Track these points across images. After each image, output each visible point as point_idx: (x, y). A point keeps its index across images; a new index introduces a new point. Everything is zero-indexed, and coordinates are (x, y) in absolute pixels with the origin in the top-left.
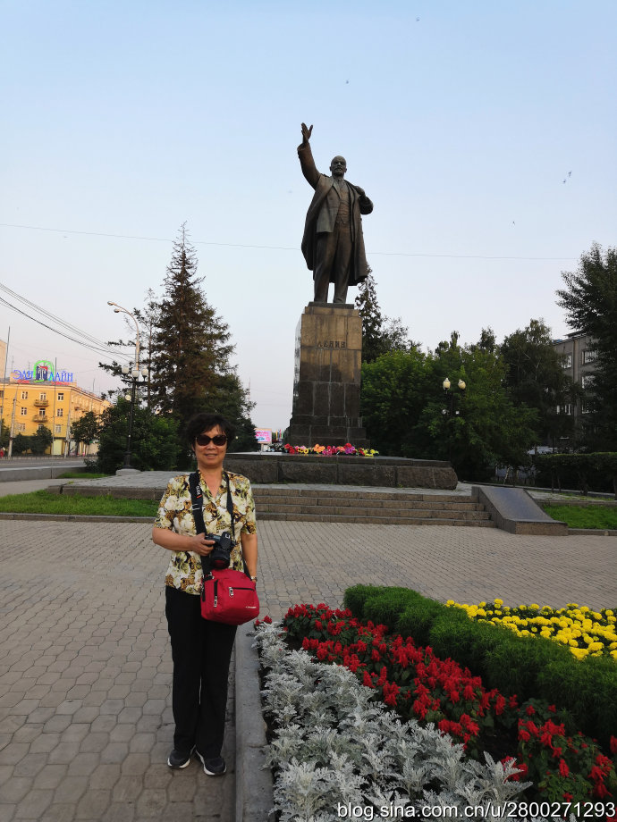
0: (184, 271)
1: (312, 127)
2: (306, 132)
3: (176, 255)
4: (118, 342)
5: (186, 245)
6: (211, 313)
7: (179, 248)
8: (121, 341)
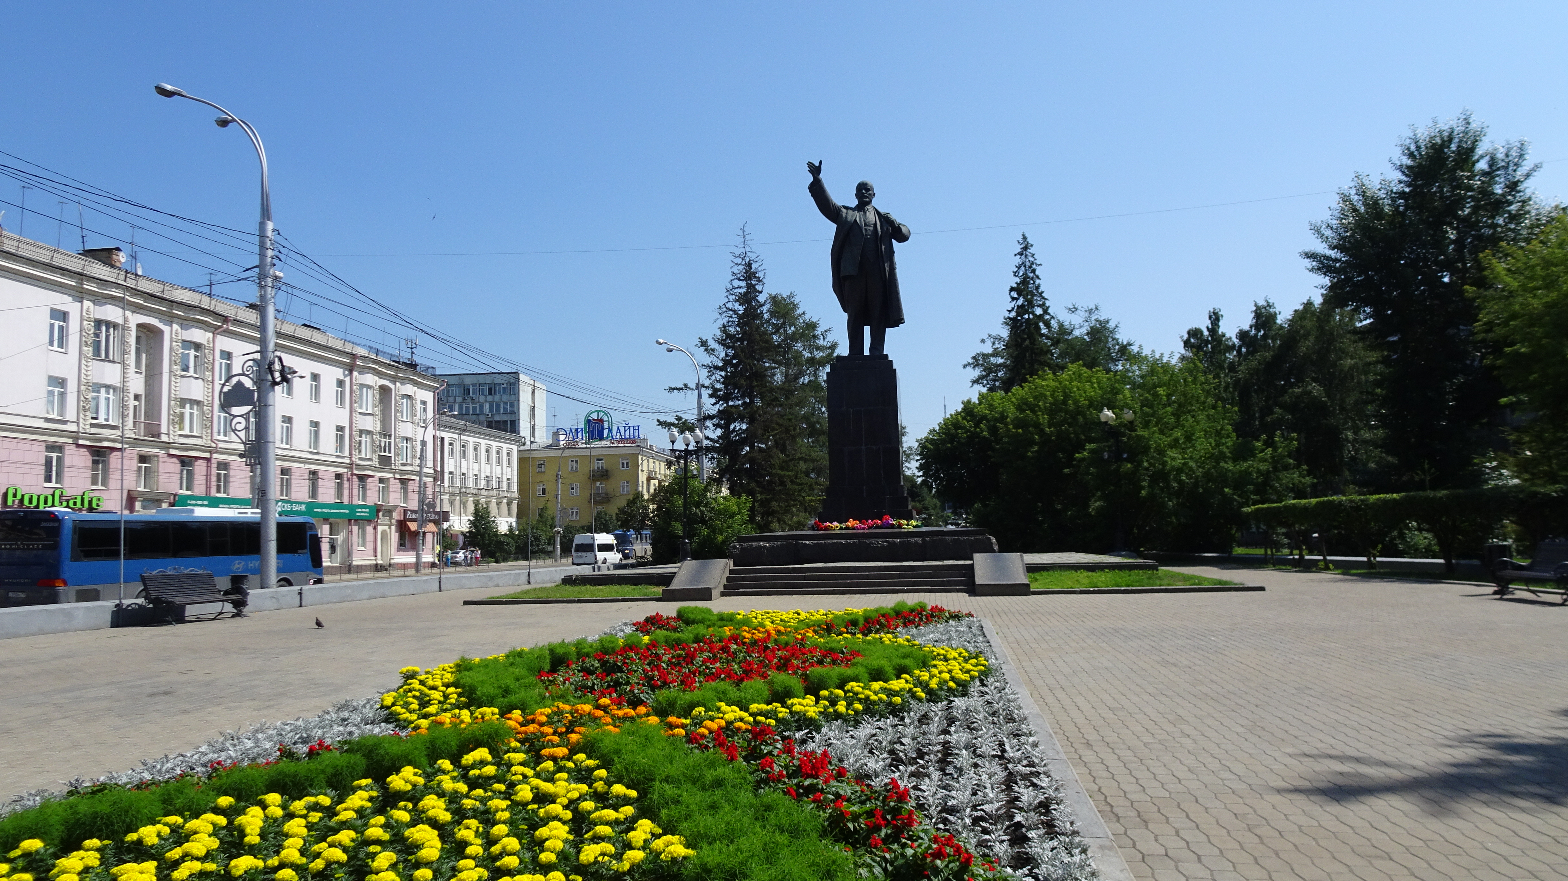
0: (750, 287)
1: (821, 162)
2: (815, 170)
3: (736, 270)
4: (682, 386)
5: (749, 254)
6: (813, 326)
7: (739, 261)
8: (686, 385)
